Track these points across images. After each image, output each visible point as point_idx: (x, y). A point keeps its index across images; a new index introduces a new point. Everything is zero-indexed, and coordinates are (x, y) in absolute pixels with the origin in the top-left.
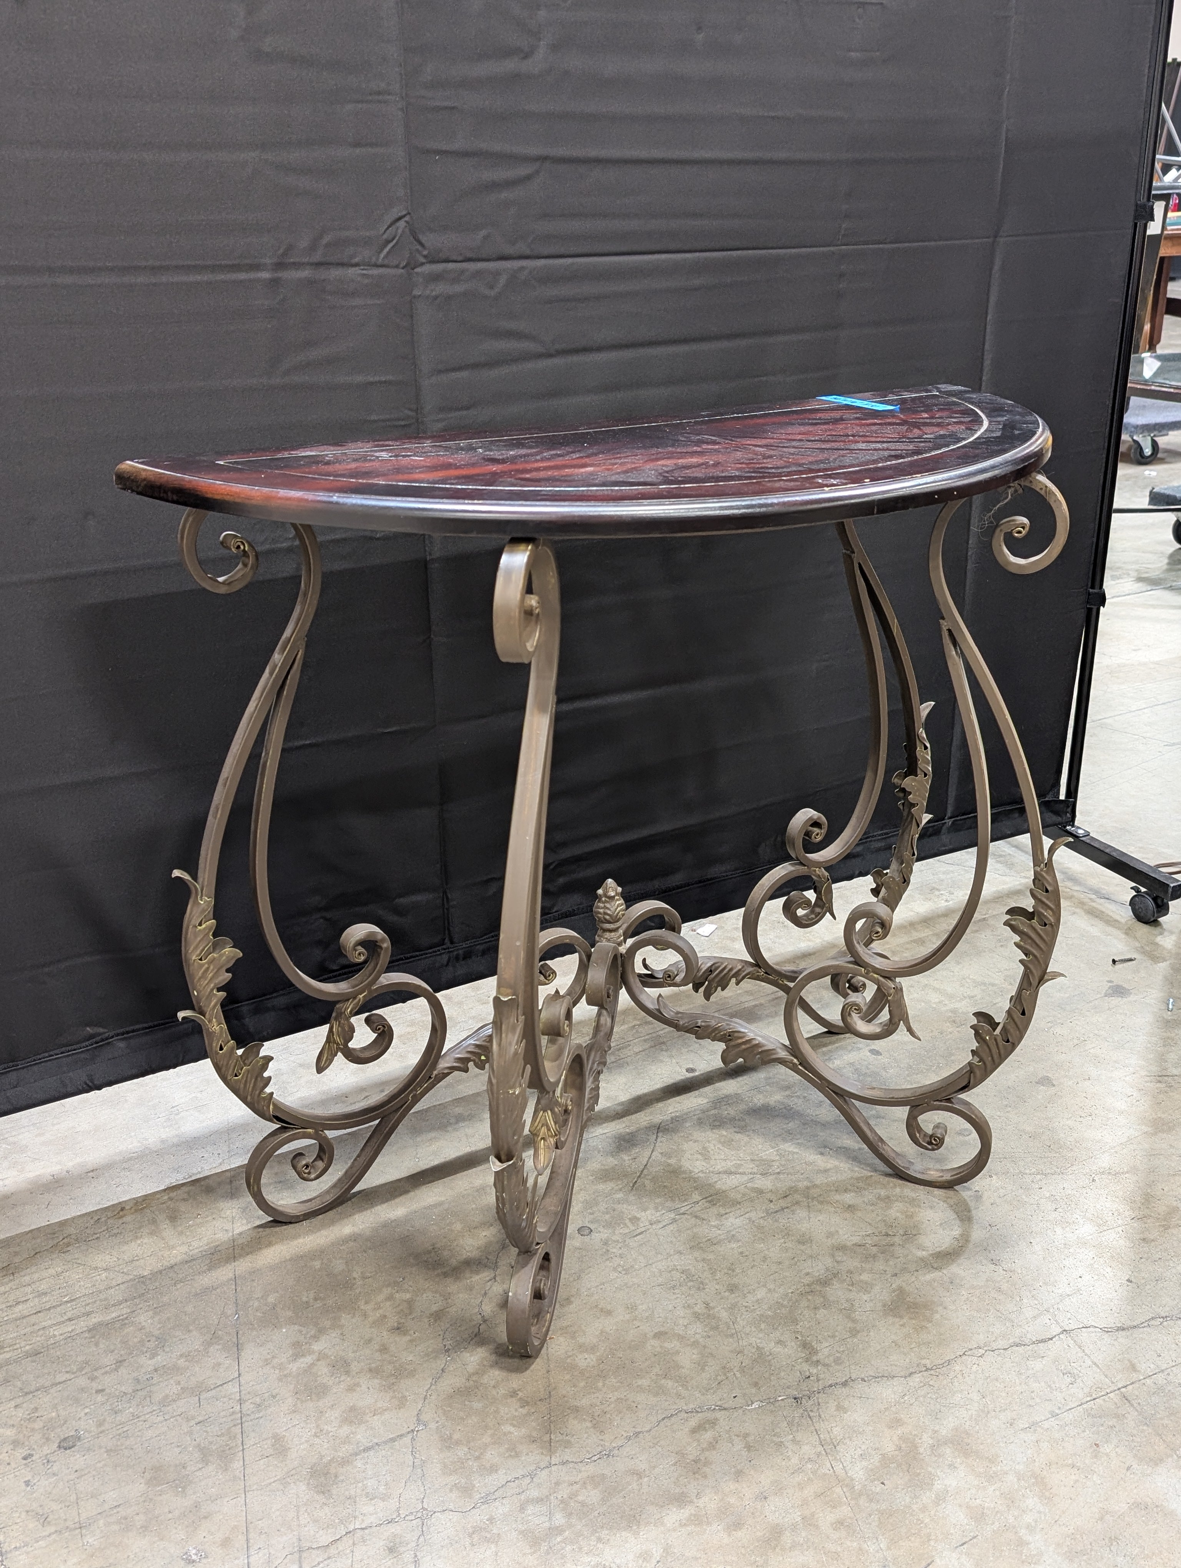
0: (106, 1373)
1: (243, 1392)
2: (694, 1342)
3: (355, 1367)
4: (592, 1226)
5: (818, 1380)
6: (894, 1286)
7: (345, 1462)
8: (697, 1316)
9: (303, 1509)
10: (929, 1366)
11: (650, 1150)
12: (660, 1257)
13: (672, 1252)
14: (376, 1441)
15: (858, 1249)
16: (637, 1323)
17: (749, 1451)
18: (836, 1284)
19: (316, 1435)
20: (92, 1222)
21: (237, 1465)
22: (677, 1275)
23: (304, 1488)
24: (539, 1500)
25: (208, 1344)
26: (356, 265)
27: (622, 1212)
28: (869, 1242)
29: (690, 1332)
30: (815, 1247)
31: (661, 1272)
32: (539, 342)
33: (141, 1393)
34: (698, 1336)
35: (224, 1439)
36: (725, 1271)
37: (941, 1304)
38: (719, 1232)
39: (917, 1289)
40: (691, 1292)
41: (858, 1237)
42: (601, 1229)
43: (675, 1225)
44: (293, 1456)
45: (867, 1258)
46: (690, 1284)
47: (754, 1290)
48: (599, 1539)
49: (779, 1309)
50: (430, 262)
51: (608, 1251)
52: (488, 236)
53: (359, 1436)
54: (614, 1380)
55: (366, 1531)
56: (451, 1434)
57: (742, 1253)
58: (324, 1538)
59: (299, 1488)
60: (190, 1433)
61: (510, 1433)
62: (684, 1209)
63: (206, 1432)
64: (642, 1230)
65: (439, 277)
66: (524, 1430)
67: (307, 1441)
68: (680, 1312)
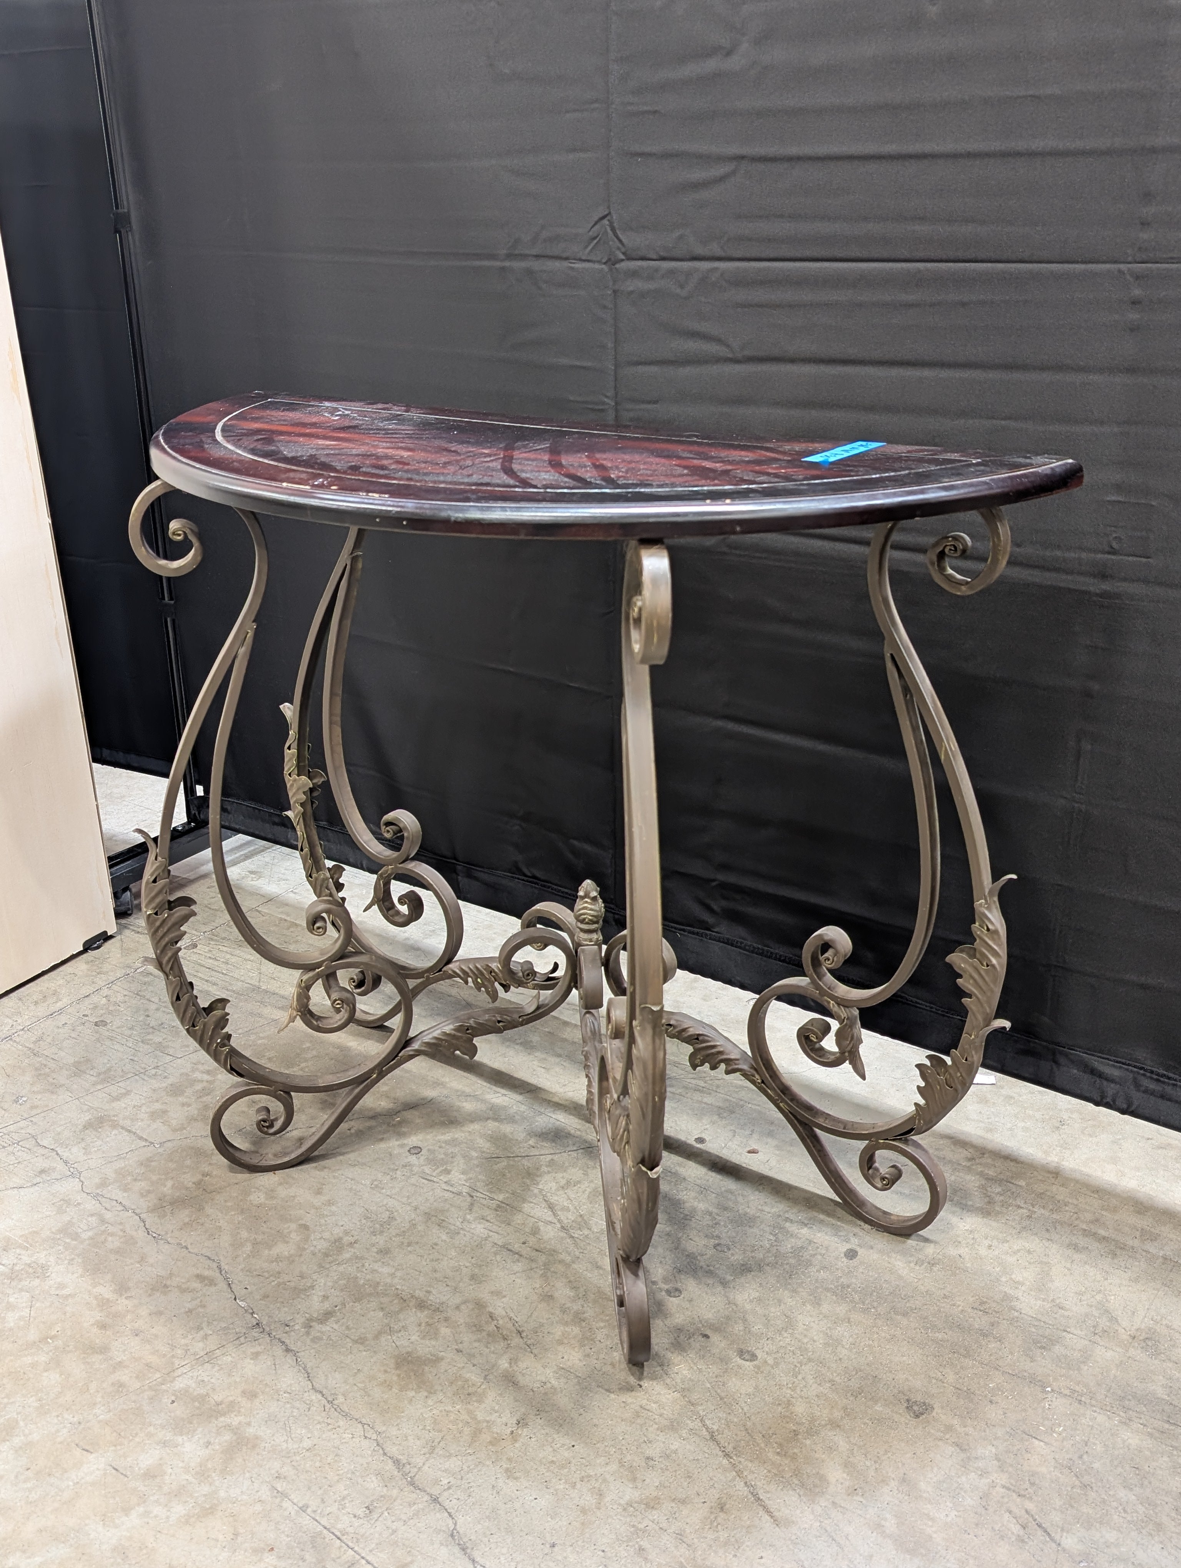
2: (304, 1248)
4: (424, 1152)
5: (286, 1333)
6: (442, 1353)
7: (115, 1126)
8: (338, 1241)
9: (69, 1125)
10: (335, 1402)
11: (552, 1152)
12: (404, 1200)
13: (413, 1205)
14: (138, 1132)
15: (485, 1317)
16: (313, 1211)
17: (186, 1312)
18: (422, 1316)
19: (135, 1106)
21: (100, 1087)
22: (386, 1215)
23: (87, 1119)
24: (103, 1221)
26: (567, 259)
27: (452, 1162)
28: (501, 1322)
29: (315, 1243)
30: (471, 1287)
31: (385, 1206)
32: (728, 346)
33: (151, 1030)
34: (312, 1248)
35: (121, 1074)
36: (406, 1241)
37: (431, 1392)
38: (458, 1224)
39: (446, 1371)
40: (367, 1230)
41: (504, 1313)
42: (422, 1158)
43: (452, 1195)
44: (114, 1105)
45: (475, 1326)
46: (377, 1226)
47: (389, 1264)
48: (73, 1259)
49: (371, 1286)
50: (628, 259)
51: (397, 1170)
52: (682, 236)
53: (140, 1123)
54: (240, 1219)
55: (56, 1156)
56: (155, 1161)
57: (436, 1244)
58: (46, 1142)
59: (85, 1118)
60: (122, 1060)
61: (165, 1186)
62: (478, 1194)
63: (125, 1065)
64: (435, 1179)
65: (635, 274)
66: (170, 1191)
67: (129, 1105)
68: (337, 1231)
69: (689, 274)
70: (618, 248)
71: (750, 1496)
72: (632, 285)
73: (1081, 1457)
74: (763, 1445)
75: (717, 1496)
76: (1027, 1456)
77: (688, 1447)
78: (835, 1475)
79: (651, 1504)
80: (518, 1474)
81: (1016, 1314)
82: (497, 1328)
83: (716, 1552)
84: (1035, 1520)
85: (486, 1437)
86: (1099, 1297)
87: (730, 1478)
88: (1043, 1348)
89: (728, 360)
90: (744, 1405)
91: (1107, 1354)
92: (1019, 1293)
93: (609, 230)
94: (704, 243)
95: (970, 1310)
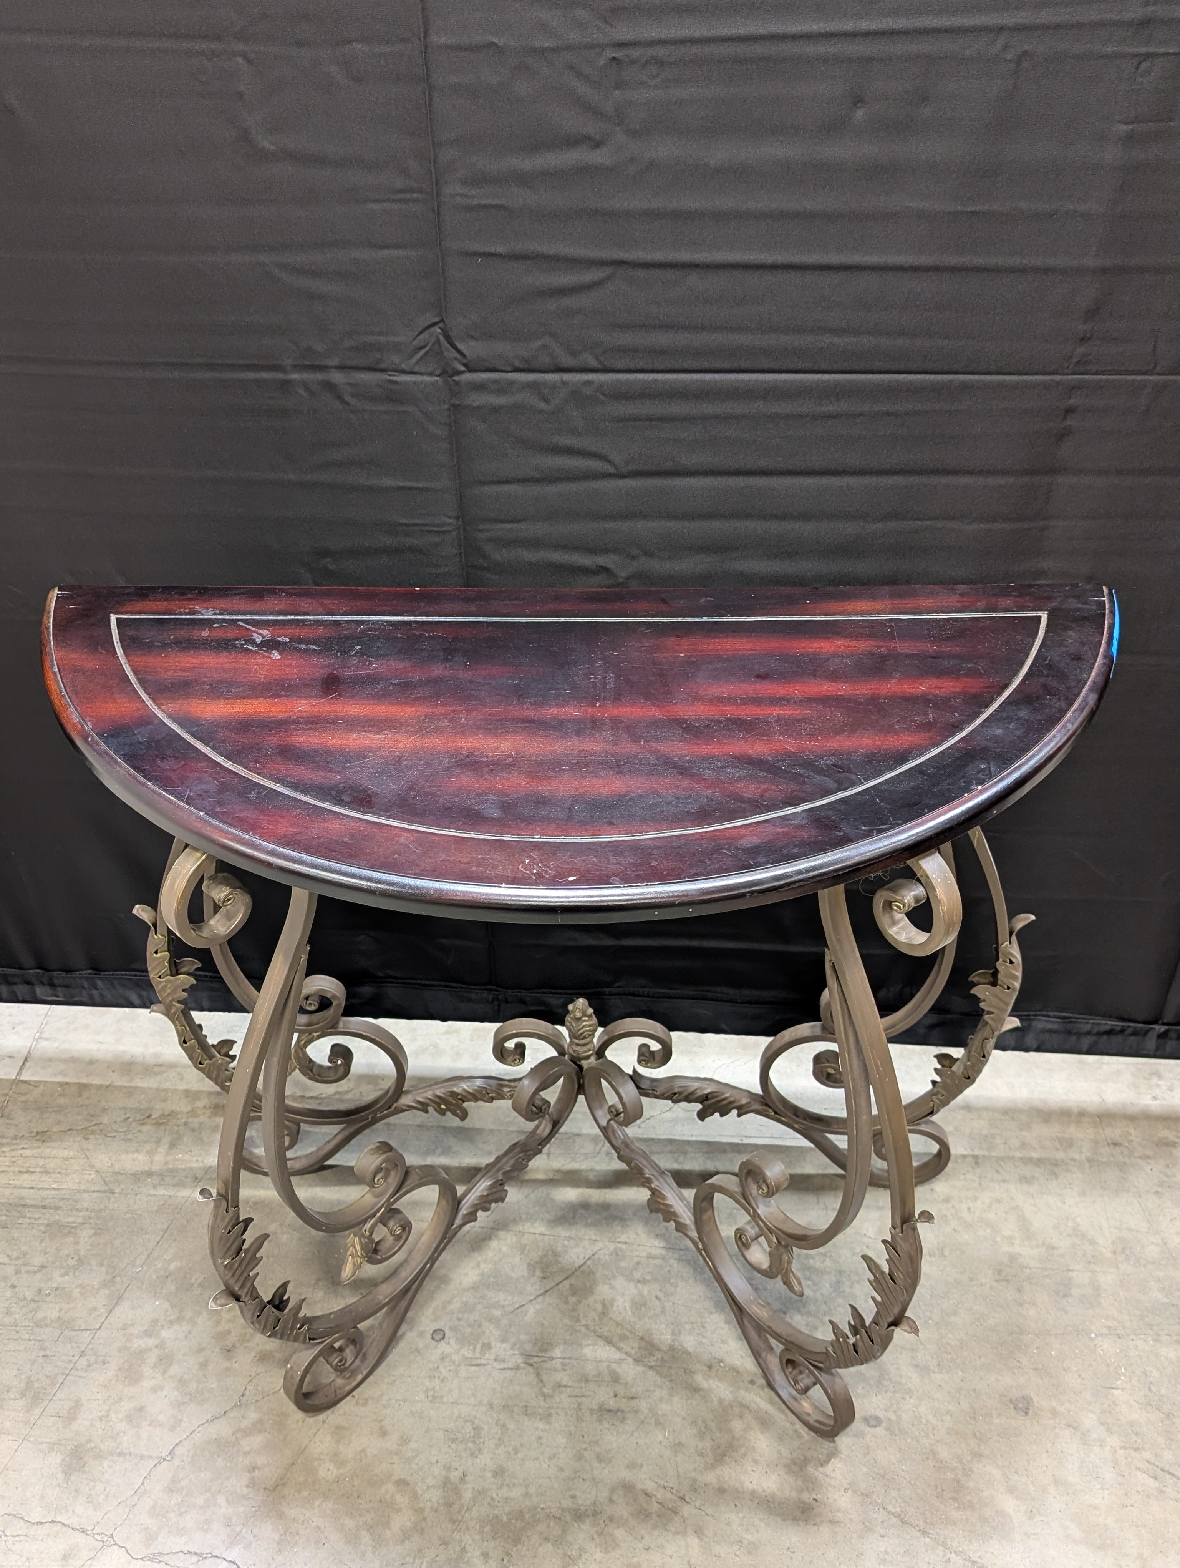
0: (28, 1272)
1: (90, 1346)
2: (421, 1508)
3: (174, 1370)
4: (448, 1333)
6: (635, 1559)
7: (99, 1456)
8: (446, 1482)
9: (44, 1480)
12: (472, 1400)
13: (485, 1401)
14: (132, 1450)
15: (642, 1499)
16: (396, 1459)
18: (587, 1526)
19: (101, 1419)
20: (123, 1117)
21: (37, 1411)
22: (468, 1428)
23: (59, 1461)
25: (104, 1284)
26: (384, 370)
27: (484, 1333)
28: (659, 1496)
29: (426, 1496)
30: (606, 1471)
31: (459, 1416)
32: (610, 462)
33: (34, 1305)
34: (429, 1504)
35: (48, 1382)
36: (510, 1449)
38: (542, 1403)
40: (464, 1455)
41: (654, 1485)
42: (452, 1341)
43: (512, 1373)
44: (75, 1426)
45: (640, 1512)
46: (470, 1445)
47: (514, 1485)
49: (517, 1520)
50: (471, 370)
51: (438, 1367)
52: (544, 346)
53: (125, 1438)
54: (330, 1506)
55: (64, 1529)
56: (182, 1479)
57: (540, 1438)
58: (36, 1517)
59: (56, 1459)
60: (34, 1362)
61: (220, 1506)
62: (536, 1359)
63: (43, 1367)
64: (483, 1361)
65: (481, 387)
66: (230, 1510)
67: (92, 1420)
68: (437, 1470)
69: (554, 387)
70: (456, 359)
71: (967, 1563)
72: (477, 399)
73: (1150, 1390)
74: (942, 1506)
76: (1117, 1409)
77: (892, 1542)
78: (1010, 1504)
81: (1028, 1271)
82: (660, 1503)
84: (1158, 1467)
86: (1070, 1224)
87: (941, 1554)
88: (1065, 1296)
89: (610, 476)
90: (903, 1474)
91: (1108, 1279)
92: (1017, 1249)
93: (441, 337)
94: (574, 354)
95: (995, 1284)
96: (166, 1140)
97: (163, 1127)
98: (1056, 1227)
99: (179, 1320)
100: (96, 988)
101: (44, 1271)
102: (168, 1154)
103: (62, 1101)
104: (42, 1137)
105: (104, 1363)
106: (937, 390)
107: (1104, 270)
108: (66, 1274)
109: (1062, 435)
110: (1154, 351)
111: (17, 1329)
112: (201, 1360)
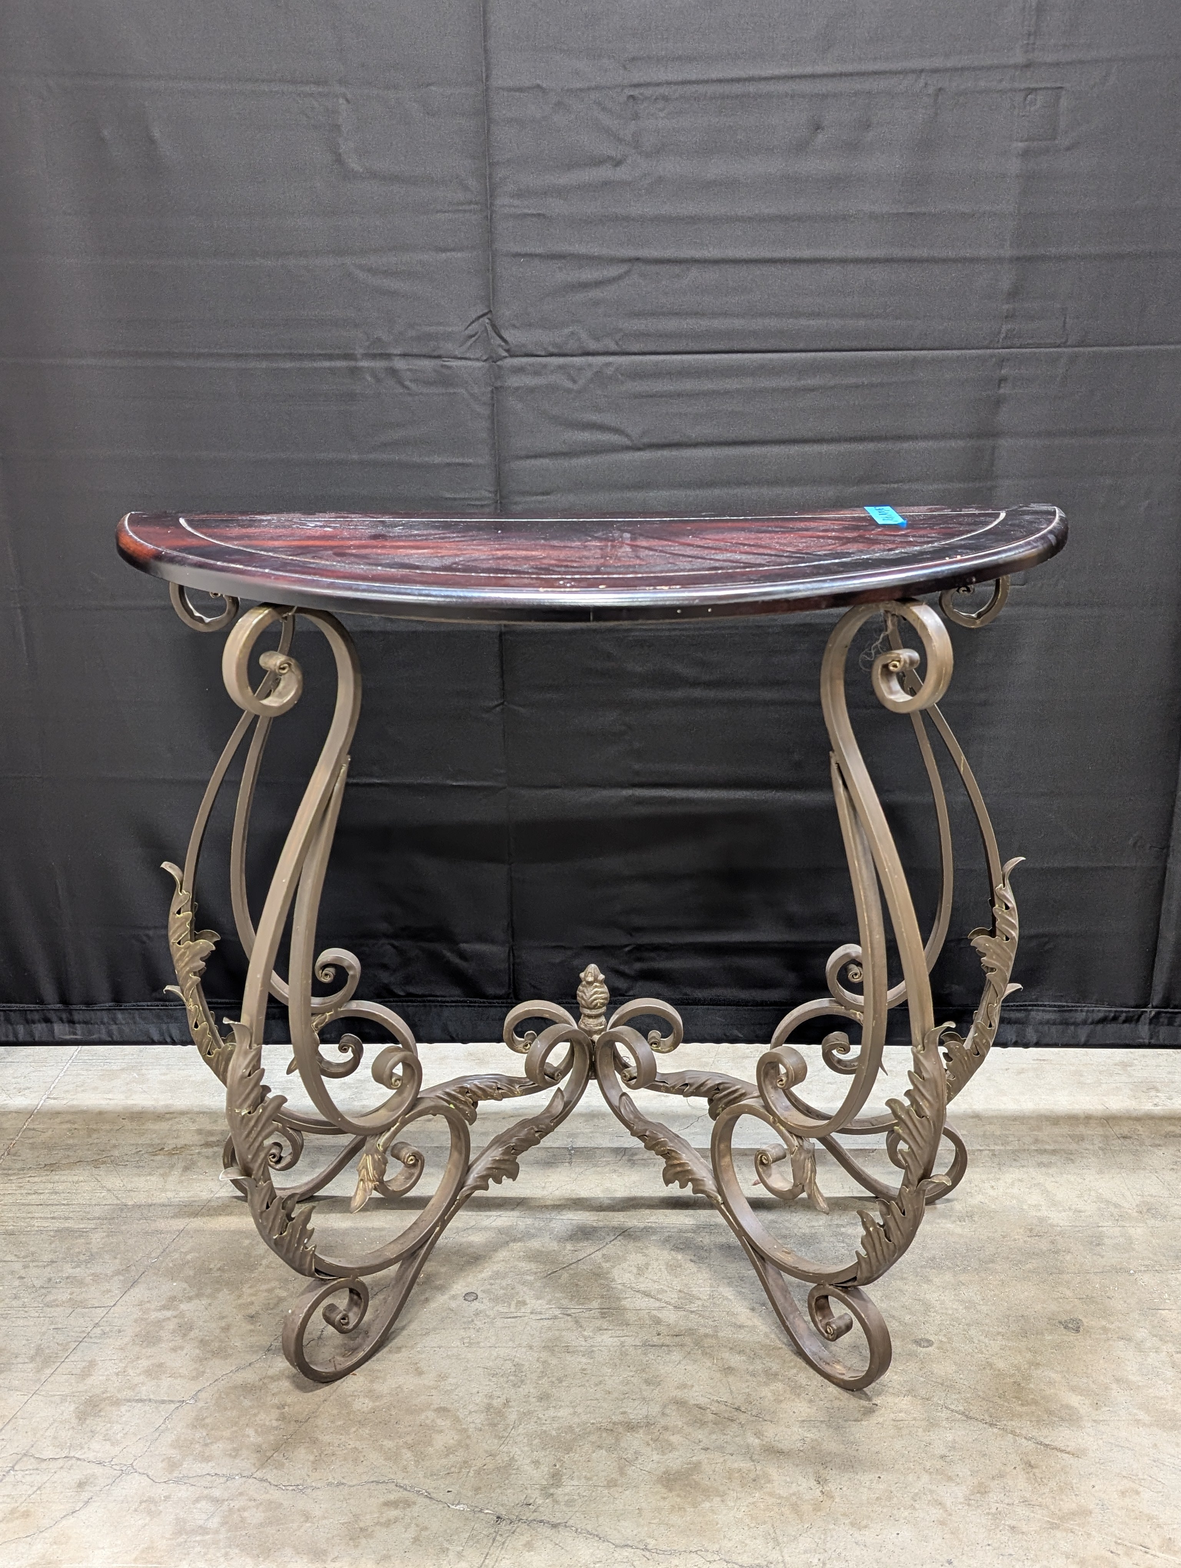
0: (37, 1266)
1: (105, 1319)
3: (193, 1333)
4: (481, 1295)
5: (535, 1511)
6: (694, 1458)
7: (117, 1403)
8: (489, 1408)
9: (56, 1425)
10: (650, 1547)
11: (597, 1248)
12: (510, 1344)
13: (524, 1344)
14: (152, 1397)
15: (696, 1411)
16: (434, 1392)
17: (413, 1543)
18: (641, 1434)
19: (117, 1374)
20: (134, 1151)
21: (48, 1371)
22: (509, 1365)
23: (72, 1409)
24: (216, 1501)
25: (118, 1273)
26: (439, 357)
27: (518, 1293)
28: (713, 1408)
29: (469, 1419)
30: (656, 1392)
31: (498, 1357)
32: (627, 436)
33: (43, 1291)
34: (472, 1425)
35: (60, 1348)
36: (554, 1379)
37: (722, 1495)
38: (583, 1343)
39: (714, 1471)
40: (505, 1385)
41: (708, 1400)
42: (485, 1301)
43: (550, 1322)
44: (89, 1381)
45: (695, 1422)
46: (511, 1378)
47: (561, 1406)
48: (226, 1554)
49: (566, 1433)
50: (512, 356)
51: (473, 1321)
52: (572, 333)
53: (144, 1388)
54: (367, 1431)
55: (79, 1462)
56: (206, 1417)
57: (584, 1370)
58: (48, 1453)
59: (69, 1409)
60: (44, 1334)
61: (248, 1436)
62: (573, 1311)
63: (54, 1338)
64: (519, 1314)
65: (520, 370)
66: (260, 1439)
67: (108, 1375)
68: (478, 1399)
69: (580, 369)
70: (500, 346)
71: (1039, 1446)
72: (514, 381)
74: (1006, 1404)
75: (1018, 1459)
76: (1168, 1324)
77: (959, 1433)
78: (1074, 1400)
79: (982, 1490)
80: (864, 1523)
81: (1059, 1228)
82: (715, 1414)
83: (1062, 1500)
85: (806, 1508)
86: (1093, 1194)
87: (1012, 1441)
88: (1098, 1245)
89: (628, 448)
90: (962, 1381)
91: (1138, 1231)
92: (1044, 1213)
93: (489, 328)
94: (597, 339)
95: (1029, 1239)
96: (181, 1165)
97: (176, 1157)
98: (1080, 1196)
99: (199, 1296)
100: (116, 1024)
101: (54, 1265)
102: (182, 1175)
103: (71, 1141)
104: (52, 1167)
105: (120, 1331)
106: (895, 364)
107: (1018, 259)
108: (78, 1266)
109: (998, 402)
110: (1064, 326)
111: (26, 1309)
112: (223, 1324)
